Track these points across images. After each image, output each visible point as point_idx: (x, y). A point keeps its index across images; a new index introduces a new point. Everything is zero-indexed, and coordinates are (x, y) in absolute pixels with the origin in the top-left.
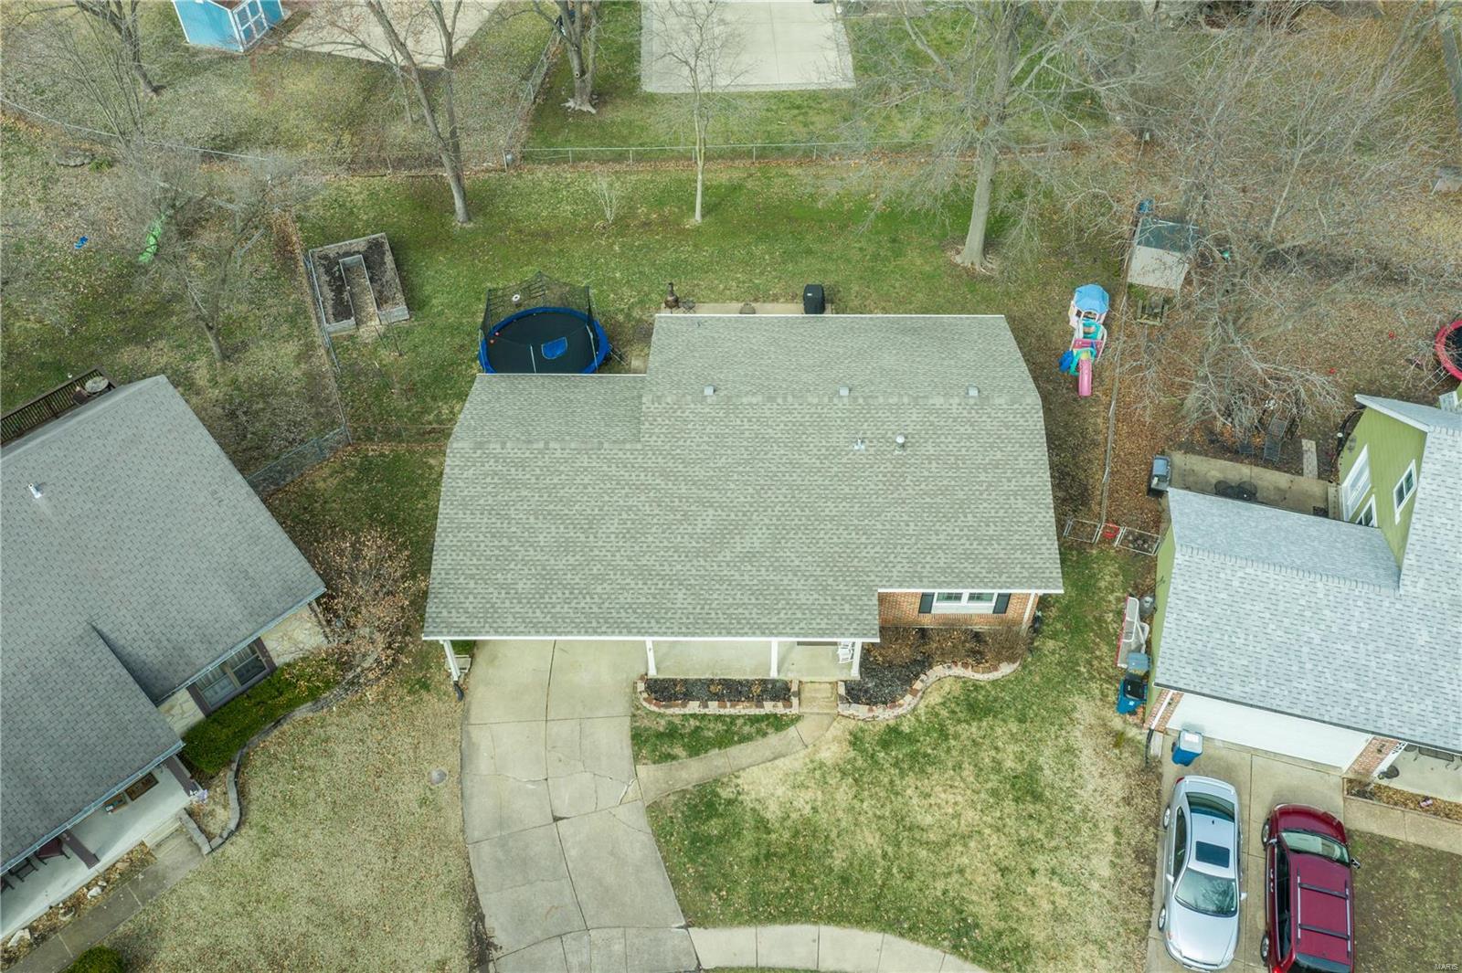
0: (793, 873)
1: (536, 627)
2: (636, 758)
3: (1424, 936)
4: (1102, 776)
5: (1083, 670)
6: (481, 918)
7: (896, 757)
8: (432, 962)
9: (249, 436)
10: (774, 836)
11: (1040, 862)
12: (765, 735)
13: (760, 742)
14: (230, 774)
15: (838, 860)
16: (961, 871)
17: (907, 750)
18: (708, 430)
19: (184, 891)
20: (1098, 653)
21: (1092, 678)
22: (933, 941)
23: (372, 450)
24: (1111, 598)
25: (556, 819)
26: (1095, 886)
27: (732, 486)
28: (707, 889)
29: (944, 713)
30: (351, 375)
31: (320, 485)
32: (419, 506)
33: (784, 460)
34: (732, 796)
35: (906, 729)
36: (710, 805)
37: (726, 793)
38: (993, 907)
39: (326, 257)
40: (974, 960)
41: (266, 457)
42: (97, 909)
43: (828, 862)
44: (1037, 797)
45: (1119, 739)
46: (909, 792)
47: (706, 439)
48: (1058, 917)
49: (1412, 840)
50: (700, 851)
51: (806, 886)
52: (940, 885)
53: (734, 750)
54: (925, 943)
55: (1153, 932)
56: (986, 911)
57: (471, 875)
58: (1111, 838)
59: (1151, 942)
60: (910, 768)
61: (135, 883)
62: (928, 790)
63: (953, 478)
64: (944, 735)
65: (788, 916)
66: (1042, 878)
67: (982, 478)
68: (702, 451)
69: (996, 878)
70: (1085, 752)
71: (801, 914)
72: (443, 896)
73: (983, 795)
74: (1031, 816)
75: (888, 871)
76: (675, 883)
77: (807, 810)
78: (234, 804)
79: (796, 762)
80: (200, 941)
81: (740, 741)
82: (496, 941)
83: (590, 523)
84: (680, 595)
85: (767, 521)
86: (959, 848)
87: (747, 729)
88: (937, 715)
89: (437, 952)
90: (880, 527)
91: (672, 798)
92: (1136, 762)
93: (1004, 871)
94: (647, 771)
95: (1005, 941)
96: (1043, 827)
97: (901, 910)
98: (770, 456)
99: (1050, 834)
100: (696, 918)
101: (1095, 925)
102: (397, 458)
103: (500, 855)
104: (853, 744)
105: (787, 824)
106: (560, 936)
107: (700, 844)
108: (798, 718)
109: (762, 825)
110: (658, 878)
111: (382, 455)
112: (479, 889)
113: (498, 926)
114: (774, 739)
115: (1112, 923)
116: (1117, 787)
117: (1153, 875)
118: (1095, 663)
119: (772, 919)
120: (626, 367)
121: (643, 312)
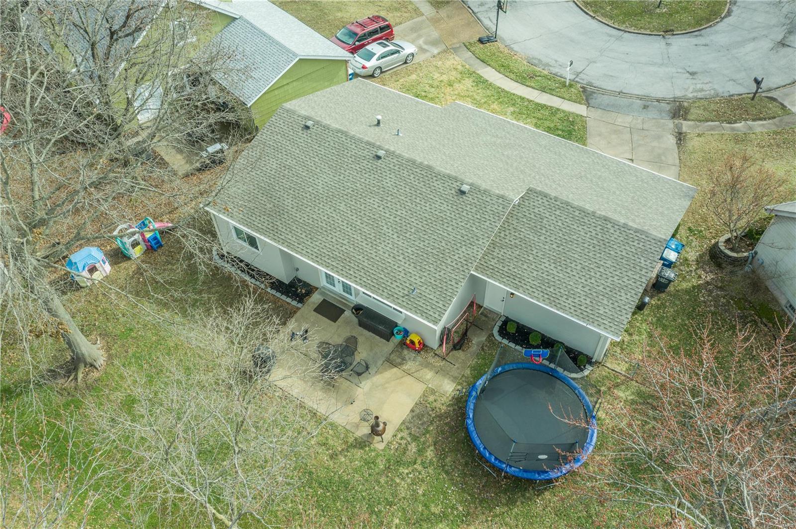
6: (678, 144)
8: (703, 138)
10: (534, 122)
11: (436, 83)
15: (512, 109)
16: (467, 91)
25: (631, 160)
28: (573, 122)
38: (464, 82)
40: (483, 78)
43: (517, 110)
50: (569, 131)
52: (479, 91)
54: (496, 85)
56: (468, 82)
65: (544, 106)
69: (456, 85)
71: (539, 105)
75: (495, 100)
76: (585, 128)
82: (673, 137)
83: (581, 178)
85: (477, 140)
86: (462, 94)
89: (700, 140)
93: (451, 86)
95: (468, 76)
97: (499, 93)
100: (581, 117)
101: (432, 69)
103: (664, 159)
106: (643, 130)
109: (537, 126)
113: (671, 140)
119: (551, 107)
120: (459, 387)
121: (405, 450)
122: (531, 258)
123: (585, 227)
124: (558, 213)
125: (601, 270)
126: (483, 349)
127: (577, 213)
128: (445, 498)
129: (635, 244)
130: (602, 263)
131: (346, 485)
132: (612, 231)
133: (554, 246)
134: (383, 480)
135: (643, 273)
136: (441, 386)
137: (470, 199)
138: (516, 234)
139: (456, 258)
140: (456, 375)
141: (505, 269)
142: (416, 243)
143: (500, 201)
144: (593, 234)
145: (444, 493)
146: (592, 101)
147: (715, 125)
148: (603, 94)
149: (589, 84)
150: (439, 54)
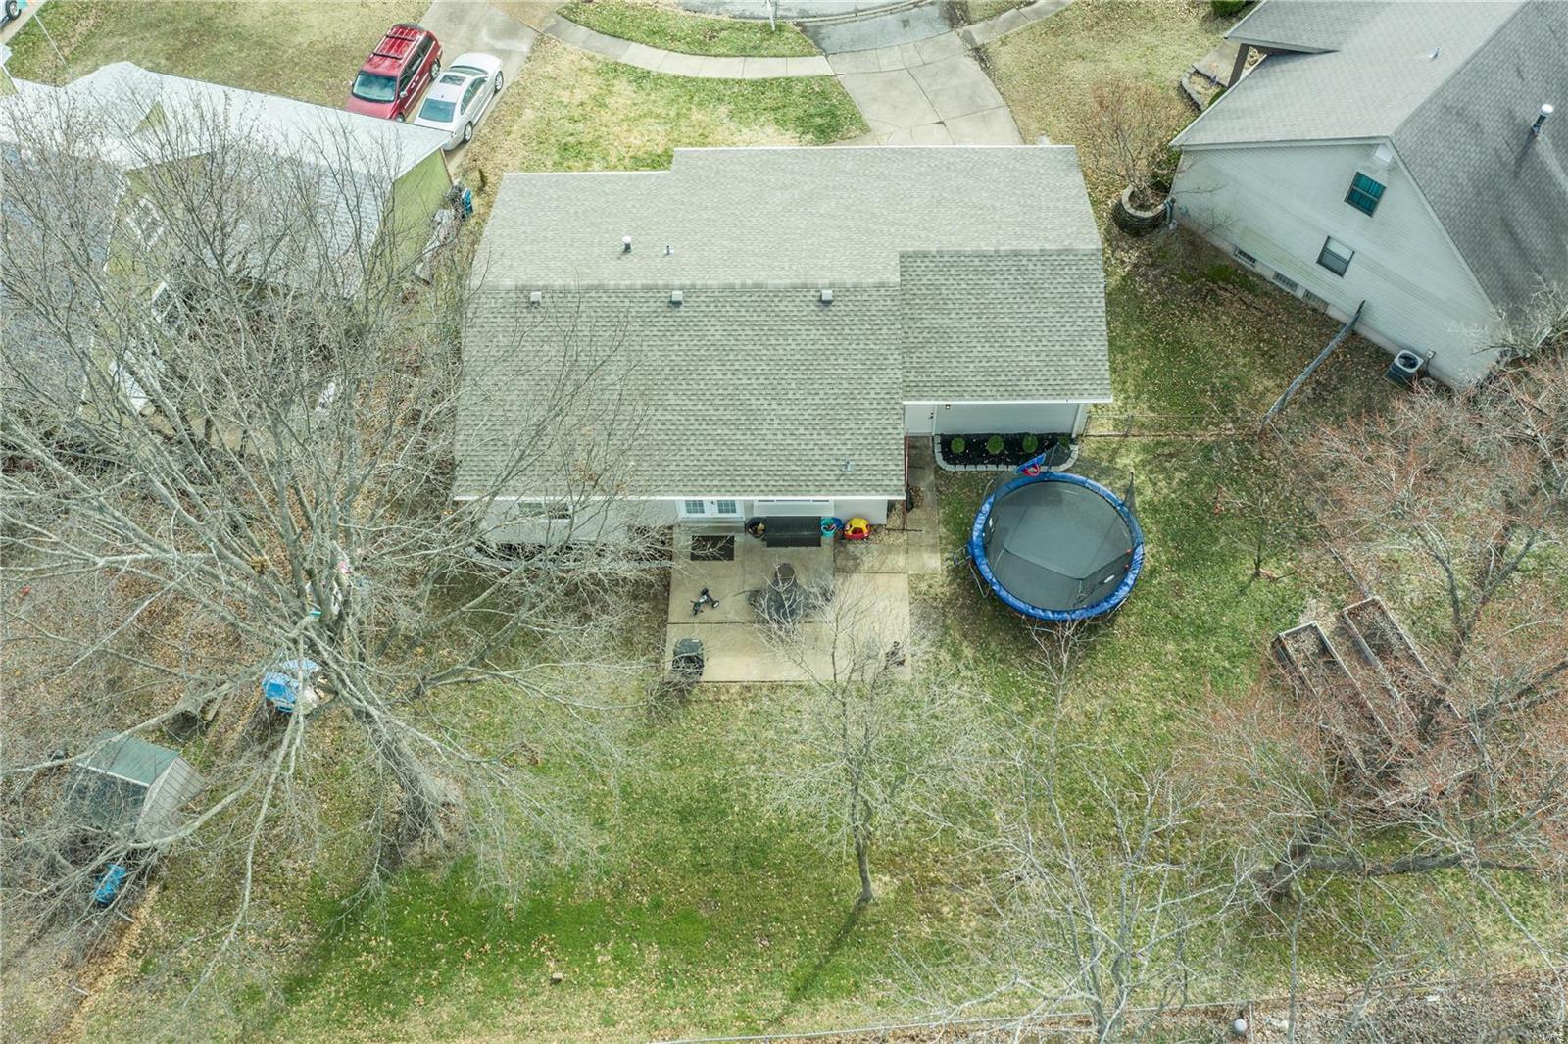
0: (759, 102)
1: (972, 151)
6: (984, 69)
8: (1011, 46)
10: (771, 118)
11: (576, 112)
15: (724, 109)
16: (635, 104)
19: (1201, 51)
23: (1230, 430)
25: (942, 123)
26: (538, 104)
28: (823, 92)
31: (1270, 384)
34: (804, 137)
36: (822, 133)
37: (809, 138)
38: (616, 89)
40: (637, 68)
43: (732, 107)
47: (828, 253)
48: (570, 88)
50: (828, 110)
51: (749, 96)
52: (652, 98)
54: (667, 75)
56: (622, 87)
57: (998, 89)
58: (515, 129)
60: (660, 156)
62: (649, 143)
65: (764, 82)
66: (577, 103)
68: (832, 247)
69: (610, 101)
71: (755, 83)
72: (1014, 75)
73: (605, 143)
74: (572, 135)
75: (688, 103)
76: (845, 95)
77: (745, 131)
80: (1174, 32)
82: (971, 59)
83: (940, 204)
85: (768, 207)
86: (633, 115)
89: (1008, 50)
90: (660, 205)
91: (851, 136)
93: (603, 106)
95: (612, 75)
96: (565, 131)
97: (683, 87)
99: (562, 126)
100: (828, 79)
101: (546, 85)
102: (1196, 420)
103: (980, 103)
105: (760, 124)
106: (926, 64)
107: (829, 114)
109: (780, 123)
110: (859, 97)
111: (1216, 425)
112: (990, 83)
113: (971, 66)
119: (775, 80)
120: (946, 555)
121: (938, 664)
122: (955, 349)
123: (997, 277)
124: (953, 272)
125: (1047, 323)
126: (941, 493)
127: (977, 262)
128: (1019, 689)
129: (1066, 271)
130: (1042, 314)
132: (1031, 267)
133: (974, 319)
135: (1095, 304)
136: (924, 565)
137: (842, 307)
138: (919, 325)
139: (872, 395)
140: (932, 542)
141: (933, 379)
142: (809, 401)
143: (882, 292)
144: (1012, 281)
145: (1015, 684)
146: (826, 44)
147: (1013, 16)
148: (834, 25)
149: (804, 14)
150: (533, 51)
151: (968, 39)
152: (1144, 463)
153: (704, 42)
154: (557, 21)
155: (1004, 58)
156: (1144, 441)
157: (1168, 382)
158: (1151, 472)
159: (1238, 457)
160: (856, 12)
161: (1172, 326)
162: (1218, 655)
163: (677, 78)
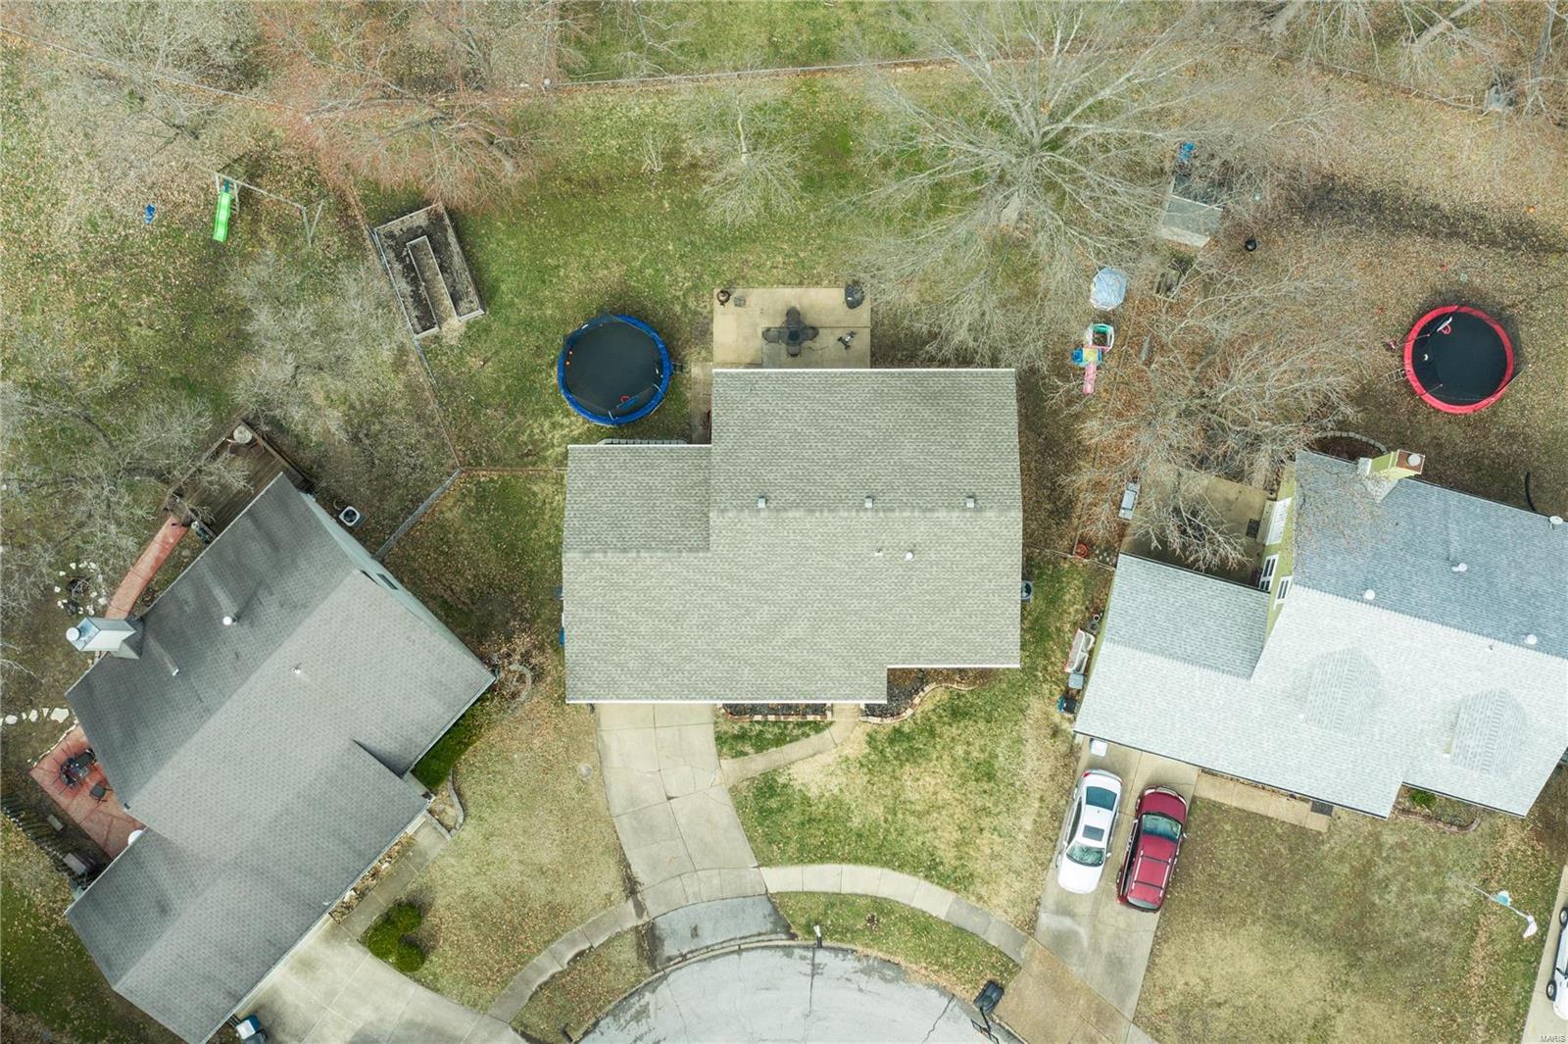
0: (826, 831)
1: (647, 695)
2: (720, 755)
3: (1221, 867)
4: (1038, 759)
5: (1040, 674)
6: (628, 866)
7: (898, 752)
8: (602, 894)
9: (377, 462)
10: (814, 808)
11: (985, 822)
12: (808, 736)
13: (804, 741)
14: (449, 784)
15: (856, 822)
16: (935, 830)
17: (905, 745)
18: (762, 541)
19: (440, 862)
20: (1053, 659)
21: (1045, 681)
22: (914, 871)
23: (483, 476)
24: (1071, 610)
25: (669, 798)
26: (1021, 836)
27: (782, 587)
28: (770, 843)
29: (934, 718)
30: (446, 388)
31: (448, 515)
32: (532, 536)
33: (821, 566)
34: (786, 782)
35: (906, 729)
36: (771, 788)
37: (781, 780)
38: (953, 853)
39: (391, 235)
40: (938, 884)
41: (397, 484)
42: (390, 875)
43: (849, 824)
44: (990, 777)
45: (1056, 732)
46: (905, 777)
47: (761, 548)
48: (995, 856)
49: (1234, 804)
50: (765, 818)
51: (835, 840)
52: (920, 839)
53: (786, 748)
54: (909, 873)
55: (1052, 865)
56: (948, 856)
57: (618, 839)
58: (1037, 805)
59: (1051, 871)
60: (907, 760)
61: (408, 858)
62: (918, 776)
63: (948, 580)
64: (932, 733)
65: (822, 860)
66: (986, 833)
67: (970, 579)
68: (758, 559)
69: (957, 835)
70: (1030, 741)
71: (830, 858)
72: (602, 854)
73: (955, 779)
74: (985, 792)
75: (887, 831)
76: (750, 839)
77: (836, 791)
78: (458, 806)
79: (829, 758)
80: (459, 892)
81: (791, 741)
82: (639, 880)
83: (677, 617)
84: (746, 671)
85: (808, 615)
86: (935, 815)
87: (795, 732)
88: (929, 719)
89: (605, 889)
90: (891, 619)
91: (746, 783)
92: (1063, 748)
93: (962, 829)
94: (728, 764)
95: (959, 873)
96: (992, 799)
97: (894, 855)
98: (810, 562)
99: (996, 805)
100: (765, 861)
101: (1017, 862)
102: (505, 485)
103: (635, 823)
104: (869, 743)
105: (824, 800)
106: (679, 876)
107: (765, 813)
108: (831, 723)
109: (806, 801)
110: (739, 836)
111: (492, 480)
112: (625, 848)
113: (639, 870)
114: (814, 738)
115: (1028, 859)
116: (1046, 769)
117: (1060, 828)
118: (1050, 668)
119: (812, 861)
120: (687, 376)
121: (697, 301)
122: (673, 482)
123: (640, 534)
127: (654, 544)
128: (647, 284)
129: (590, 538)
130: (610, 506)
131: (722, 250)
132: (614, 541)
133: (658, 503)
134: (698, 267)
136: (702, 369)
137: (751, 495)
140: (696, 386)
143: (724, 507)
144: (629, 531)
145: (649, 287)
146: (767, 908)
147: (597, 937)
148: (759, 934)
149: (787, 950)
150: (1035, 913)
151: (640, 909)
152: (546, 449)
153: (878, 914)
154: (1019, 953)
155: (608, 880)
156: (544, 467)
157: (520, 517)
158: (542, 441)
159: (481, 452)
160: (739, 951)
161: (509, 570)
162: (520, 306)
163: (901, 867)
